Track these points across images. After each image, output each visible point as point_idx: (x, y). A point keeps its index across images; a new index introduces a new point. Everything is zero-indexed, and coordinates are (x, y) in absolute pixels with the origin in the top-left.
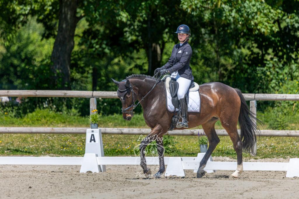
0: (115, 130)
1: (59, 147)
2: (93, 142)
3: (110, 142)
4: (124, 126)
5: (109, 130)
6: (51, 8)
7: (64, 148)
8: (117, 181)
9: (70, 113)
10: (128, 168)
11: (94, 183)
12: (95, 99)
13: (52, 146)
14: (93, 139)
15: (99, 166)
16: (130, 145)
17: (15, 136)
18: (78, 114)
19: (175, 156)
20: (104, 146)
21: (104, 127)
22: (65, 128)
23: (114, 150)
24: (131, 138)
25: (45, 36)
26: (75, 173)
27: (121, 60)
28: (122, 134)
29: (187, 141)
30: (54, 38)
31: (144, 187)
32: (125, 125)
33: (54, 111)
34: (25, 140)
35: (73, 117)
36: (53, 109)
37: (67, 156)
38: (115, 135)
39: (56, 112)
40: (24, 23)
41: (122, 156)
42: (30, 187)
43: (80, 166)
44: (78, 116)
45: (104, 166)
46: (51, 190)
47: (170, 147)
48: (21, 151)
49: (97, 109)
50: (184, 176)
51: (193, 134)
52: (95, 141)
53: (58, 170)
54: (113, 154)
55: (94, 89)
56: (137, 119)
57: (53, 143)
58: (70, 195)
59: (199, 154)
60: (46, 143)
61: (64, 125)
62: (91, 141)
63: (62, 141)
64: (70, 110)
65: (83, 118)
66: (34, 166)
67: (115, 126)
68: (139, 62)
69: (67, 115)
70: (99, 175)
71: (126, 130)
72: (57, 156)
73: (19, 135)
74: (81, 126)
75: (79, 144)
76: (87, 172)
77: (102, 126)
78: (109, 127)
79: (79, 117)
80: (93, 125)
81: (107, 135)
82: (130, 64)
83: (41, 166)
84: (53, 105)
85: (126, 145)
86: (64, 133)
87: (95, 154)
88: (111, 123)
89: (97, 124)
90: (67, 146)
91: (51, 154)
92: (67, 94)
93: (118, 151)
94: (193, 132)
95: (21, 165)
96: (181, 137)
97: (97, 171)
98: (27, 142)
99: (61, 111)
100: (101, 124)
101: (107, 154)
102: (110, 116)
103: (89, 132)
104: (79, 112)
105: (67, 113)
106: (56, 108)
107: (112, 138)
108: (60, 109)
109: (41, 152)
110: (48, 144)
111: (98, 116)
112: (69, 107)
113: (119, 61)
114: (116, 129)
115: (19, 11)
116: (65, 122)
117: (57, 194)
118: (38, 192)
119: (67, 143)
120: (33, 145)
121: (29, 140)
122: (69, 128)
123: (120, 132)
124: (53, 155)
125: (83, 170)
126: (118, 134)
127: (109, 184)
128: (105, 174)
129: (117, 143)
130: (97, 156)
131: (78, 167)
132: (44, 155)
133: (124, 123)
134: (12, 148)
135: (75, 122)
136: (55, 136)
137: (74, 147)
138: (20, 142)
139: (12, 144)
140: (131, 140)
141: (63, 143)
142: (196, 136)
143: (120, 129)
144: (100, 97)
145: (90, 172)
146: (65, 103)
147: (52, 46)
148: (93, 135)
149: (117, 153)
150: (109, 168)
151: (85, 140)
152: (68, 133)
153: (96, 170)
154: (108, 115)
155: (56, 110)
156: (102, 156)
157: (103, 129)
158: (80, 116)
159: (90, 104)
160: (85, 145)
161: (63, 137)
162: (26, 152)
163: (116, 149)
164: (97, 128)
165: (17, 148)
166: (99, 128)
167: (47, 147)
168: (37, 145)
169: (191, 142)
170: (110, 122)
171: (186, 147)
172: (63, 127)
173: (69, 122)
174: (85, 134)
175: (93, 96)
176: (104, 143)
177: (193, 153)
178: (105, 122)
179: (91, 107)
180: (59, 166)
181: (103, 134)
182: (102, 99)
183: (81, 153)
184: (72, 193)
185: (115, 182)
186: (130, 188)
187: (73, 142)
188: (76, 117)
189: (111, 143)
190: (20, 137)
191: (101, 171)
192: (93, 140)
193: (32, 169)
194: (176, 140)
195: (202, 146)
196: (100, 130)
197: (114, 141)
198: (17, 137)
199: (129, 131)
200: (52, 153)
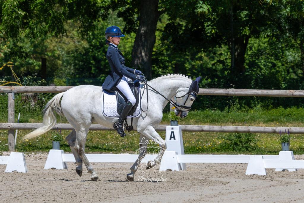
0: (196, 127)
2: (173, 139)
3: (190, 139)
4: (205, 123)
5: (189, 127)
8: (197, 180)
10: (209, 166)
11: (173, 181)
13: (131, 143)
14: (172, 136)
15: (179, 164)
16: (211, 142)
17: (95, 133)
19: (257, 154)
20: (184, 144)
23: (194, 147)
24: (212, 135)
28: (203, 131)
29: (269, 139)
30: (135, 32)
31: (223, 186)
32: (207, 122)
34: (104, 136)
38: (196, 132)
40: (105, 17)
41: (203, 154)
45: (184, 164)
47: (252, 144)
48: (100, 148)
50: (265, 174)
51: (274, 132)
52: (175, 139)
54: (193, 152)
56: (219, 116)
57: (133, 140)
58: (147, 194)
59: (280, 152)
60: (126, 139)
62: (170, 139)
66: (113, 164)
67: (197, 122)
71: (206, 127)
73: (99, 131)
76: (167, 170)
77: (184, 123)
78: (190, 124)
80: (172, 122)
81: (187, 132)
83: (120, 163)
85: (207, 142)
87: (174, 152)
88: (193, 120)
91: (131, 152)
93: (199, 148)
94: (275, 130)
95: (100, 163)
96: (263, 135)
97: (177, 169)
98: (107, 139)
100: (181, 121)
101: (187, 151)
103: (169, 129)
107: (193, 135)
109: (121, 149)
110: (128, 141)
120: (113, 141)
121: (109, 136)
123: (201, 129)
124: (132, 152)
125: (163, 168)
126: (199, 131)
127: (188, 182)
129: (199, 140)
130: (177, 153)
132: (124, 152)
133: (205, 120)
134: (91, 144)
136: (135, 133)
138: (99, 139)
139: (91, 141)
140: (212, 137)
142: (278, 134)
143: (201, 126)
145: (170, 170)
147: (133, 41)
148: (173, 132)
149: (198, 150)
150: (190, 166)
156: (182, 154)
157: (183, 126)
162: (105, 149)
163: (196, 147)
164: (177, 125)
165: (96, 145)
166: (179, 126)
167: (127, 144)
168: (116, 142)
169: (273, 140)
170: (192, 118)
171: (268, 145)
174: (165, 131)
176: (185, 140)
177: (275, 151)
181: (184, 131)
184: (149, 193)
185: (196, 181)
189: (192, 140)
190: (100, 134)
191: (181, 169)
192: (172, 137)
193: (110, 167)
194: (257, 137)
195: (283, 144)
197: (195, 139)
198: (97, 134)
199: (210, 128)
200: (131, 150)
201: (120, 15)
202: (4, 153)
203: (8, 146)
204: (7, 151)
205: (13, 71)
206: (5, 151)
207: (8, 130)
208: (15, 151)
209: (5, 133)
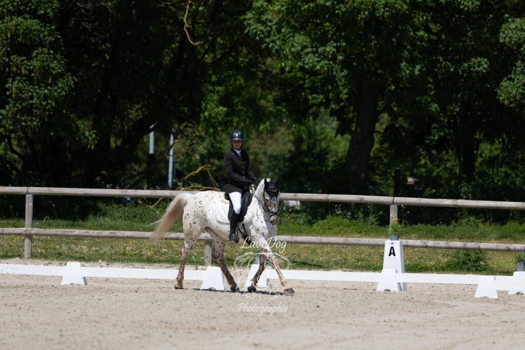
0: (418, 243)
1: (354, 260)
2: (392, 255)
3: (412, 256)
4: (429, 238)
5: (411, 242)
6: (347, 96)
7: (358, 262)
8: (419, 302)
9: (367, 221)
10: (433, 287)
11: (392, 303)
12: (396, 206)
13: (345, 259)
14: (392, 252)
15: (399, 284)
16: (435, 260)
17: (303, 247)
18: (376, 223)
19: (488, 274)
20: (405, 261)
21: (405, 239)
22: (360, 239)
23: (417, 266)
24: (437, 252)
25: (341, 131)
26: (371, 291)
27: (427, 161)
28: (426, 247)
29: (502, 258)
30: (350, 134)
31: (450, 309)
32: (431, 237)
33: (349, 218)
34: (314, 251)
35: (371, 226)
36: (348, 217)
37: (362, 271)
38: (419, 248)
39: (351, 220)
40: (316, 115)
41: (426, 273)
42: (318, 306)
43: (377, 283)
44: (376, 225)
45: (405, 284)
46: (341, 310)
47: (482, 263)
48: (309, 264)
49: (398, 218)
50: (497, 298)
51: (508, 250)
52: (394, 255)
53: (352, 287)
54: (415, 270)
55: (395, 195)
56: (445, 231)
57: (347, 255)
58: (364, 317)
59: (515, 273)
60: (339, 255)
61: (359, 235)
62: (390, 255)
63: (357, 254)
64: (367, 218)
65: (383, 228)
66: (323, 282)
67: (419, 238)
68: (449, 165)
69: (364, 223)
70: (399, 295)
71: (431, 243)
72: (350, 271)
73: (307, 245)
74: (379, 237)
75: (376, 257)
76: (385, 290)
77: (404, 238)
78: (412, 239)
79: (377, 227)
80: (393, 236)
81: (409, 248)
82: (438, 167)
83: (331, 281)
84: (347, 212)
85: (431, 260)
86: (359, 244)
87: (394, 270)
88: (414, 235)
89: (398, 235)
90: (363, 260)
91: (344, 269)
92: (364, 200)
93: (422, 267)
94: (509, 248)
95: (308, 281)
96: (495, 253)
97: (396, 289)
98: (317, 254)
99: (356, 219)
100: (402, 235)
101: (408, 270)
102: (413, 226)
103: (388, 244)
104: (377, 221)
105: (363, 222)
106: (350, 216)
107: (415, 251)
108: (356, 216)
109: (332, 265)
110: (341, 257)
111: (399, 226)
112: (366, 214)
113: (426, 163)
114: (420, 241)
115: (311, 100)
116: (361, 232)
117: (349, 315)
118: (327, 312)
119: (363, 256)
120: (323, 257)
121: (319, 251)
122: (365, 239)
123: (424, 245)
124: (345, 269)
125: (380, 288)
126: (422, 247)
127: (410, 305)
128: (405, 292)
129: (421, 258)
130: (397, 272)
131: (374, 284)
132: (336, 269)
133: (429, 235)
134: (298, 260)
135: (372, 232)
136: (349, 248)
137: (370, 261)
138: (308, 254)
139: (298, 256)
140: (437, 254)
141: (358, 256)
142: (513, 252)
143: (424, 241)
144: (402, 203)
145: (389, 290)
146: (362, 210)
147: (348, 144)
148: (392, 248)
149: (420, 269)
150: (411, 286)
151: (383, 253)
152: (364, 245)
153: (394, 288)
154: (411, 225)
155: (350, 218)
156: (403, 272)
157: (404, 241)
158: (379, 225)
159: (391, 212)
160: (383, 259)
161: (358, 249)
162: (315, 265)
163: (419, 265)
164: (398, 240)
165: (304, 261)
166: (400, 240)
167: (339, 260)
168: (328, 258)
169: (506, 258)
170: (414, 233)
171: (500, 264)
172: (358, 237)
173: (365, 232)
174: (383, 246)
175: (393, 202)
176: (405, 258)
177: (508, 272)
178: (406, 233)
179: (391, 216)
180: (352, 282)
181: (405, 247)
182: (404, 206)
183: (378, 268)
184: (366, 315)
185: (418, 304)
186: (434, 310)
187: (370, 255)
188: (373, 226)
189: (413, 258)
190: (308, 248)
191: (401, 290)
192: (392, 254)
193: (321, 286)
194: (488, 256)
195: (519, 264)
196: (401, 242)
197: (417, 256)
198: (305, 248)
199: (435, 244)
200: (345, 267)
201: (333, 113)
202: (200, 267)
203: (203, 260)
204: (203, 265)
205: (210, 175)
206: (200, 265)
207: (204, 242)
208: (213, 265)
209: (201, 245)
